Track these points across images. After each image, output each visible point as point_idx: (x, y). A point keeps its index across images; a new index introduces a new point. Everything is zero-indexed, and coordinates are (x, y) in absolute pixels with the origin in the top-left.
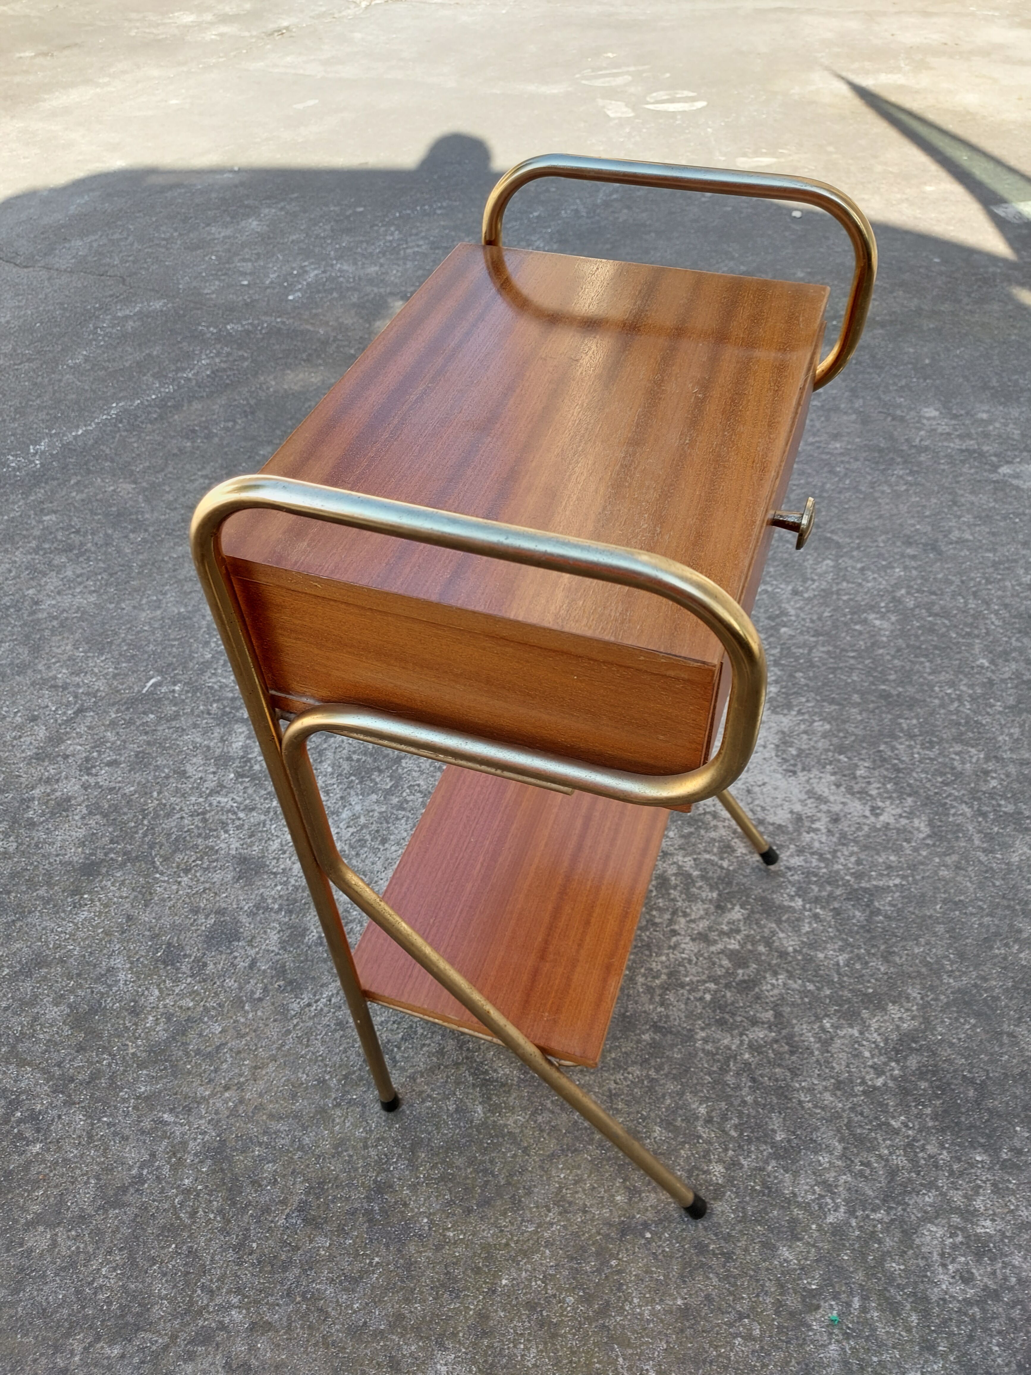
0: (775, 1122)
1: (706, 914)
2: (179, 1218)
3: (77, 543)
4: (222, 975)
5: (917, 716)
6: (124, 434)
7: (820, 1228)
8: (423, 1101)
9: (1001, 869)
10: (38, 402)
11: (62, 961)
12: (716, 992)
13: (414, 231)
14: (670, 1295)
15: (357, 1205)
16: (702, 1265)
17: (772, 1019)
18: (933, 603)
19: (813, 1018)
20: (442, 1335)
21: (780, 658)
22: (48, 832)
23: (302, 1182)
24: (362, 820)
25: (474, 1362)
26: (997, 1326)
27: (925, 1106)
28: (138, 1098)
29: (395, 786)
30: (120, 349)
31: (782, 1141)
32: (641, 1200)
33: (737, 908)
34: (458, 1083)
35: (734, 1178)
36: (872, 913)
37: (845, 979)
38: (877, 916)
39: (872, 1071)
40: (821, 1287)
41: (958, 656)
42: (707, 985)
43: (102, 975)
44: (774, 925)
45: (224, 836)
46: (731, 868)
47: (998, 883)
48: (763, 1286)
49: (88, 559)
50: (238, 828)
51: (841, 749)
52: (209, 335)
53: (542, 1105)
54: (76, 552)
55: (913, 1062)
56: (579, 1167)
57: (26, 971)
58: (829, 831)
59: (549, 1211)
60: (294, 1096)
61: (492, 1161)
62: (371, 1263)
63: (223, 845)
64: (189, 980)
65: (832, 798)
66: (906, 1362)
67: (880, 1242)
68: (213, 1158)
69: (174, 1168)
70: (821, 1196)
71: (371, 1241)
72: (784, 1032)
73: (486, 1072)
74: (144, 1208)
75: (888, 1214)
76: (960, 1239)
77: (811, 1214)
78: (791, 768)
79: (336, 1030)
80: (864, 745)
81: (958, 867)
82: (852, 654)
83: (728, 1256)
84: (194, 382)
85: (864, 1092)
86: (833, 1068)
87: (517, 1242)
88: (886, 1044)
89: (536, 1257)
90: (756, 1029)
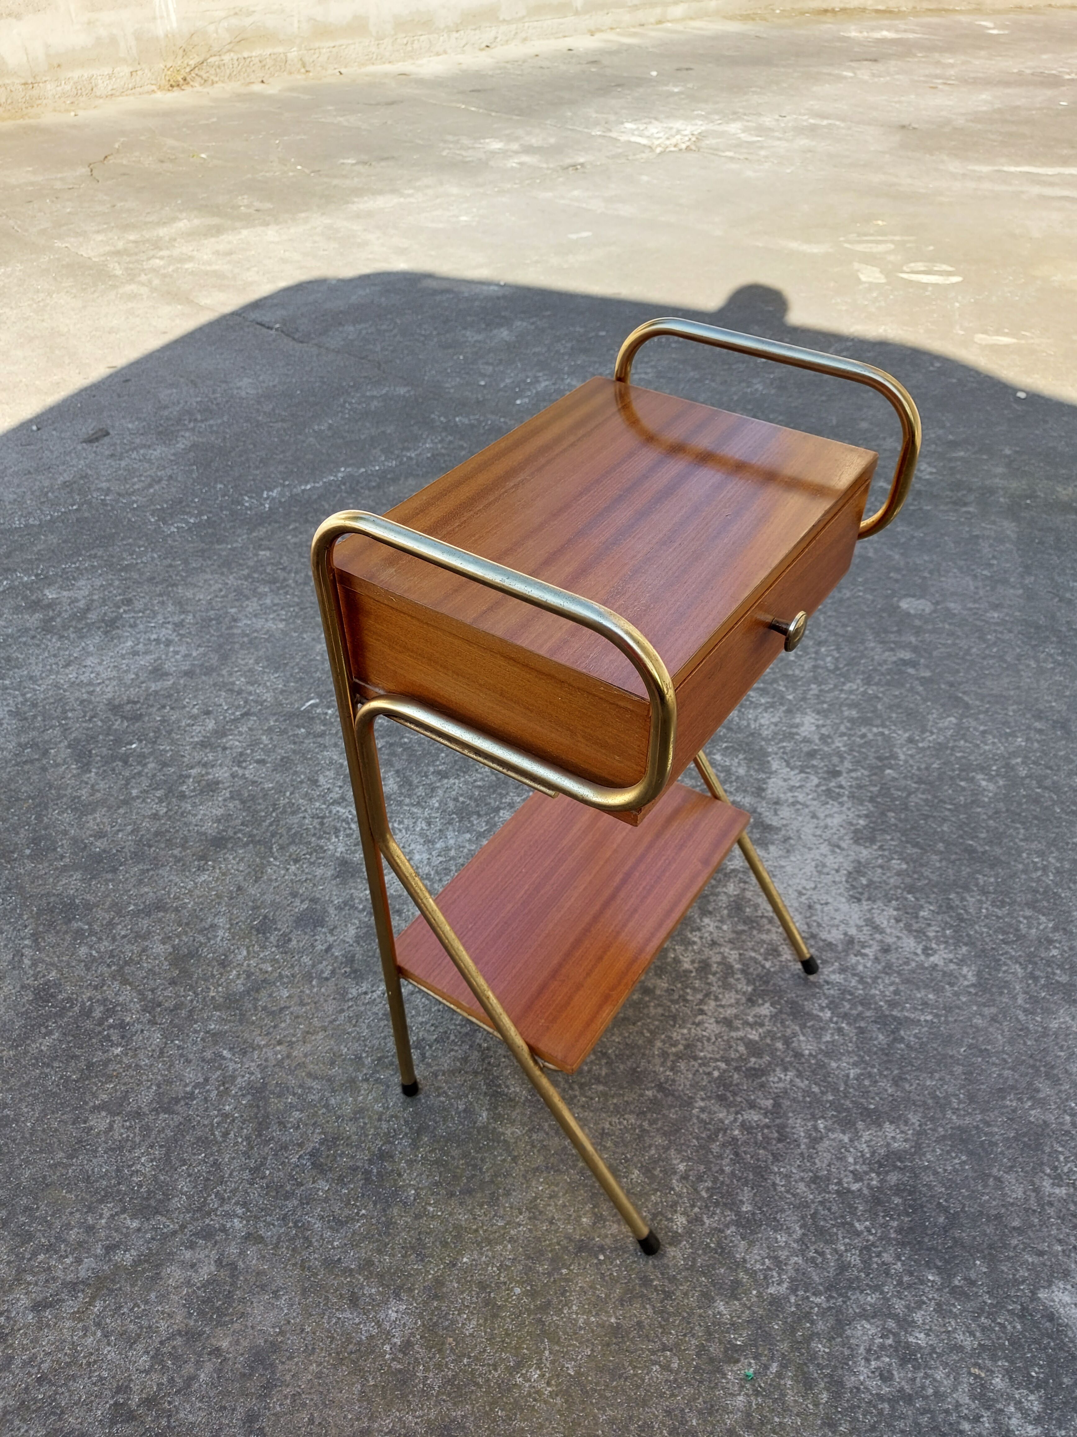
0: (746, 1195)
1: (737, 1003)
2: (213, 1134)
3: (281, 578)
4: (301, 952)
5: (996, 876)
6: (344, 495)
7: (759, 1296)
8: (439, 1096)
9: (1036, 1032)
10: (281, 456)
11: (176, 910)
12: (725, 1071)
13: (646, 359)
14: (606, 1312)
15: (359, 1164)
16: (643, 1296)
17: (770, 1108)
18: (1046, 777)
19: (809, 1116)
20: (400, 1287)
21: (877, 796)
22: (194, 805)
23: (320, 1134)
24: (452, 853)
25: (421, 1316)
26: (902, 1425)
27: (892, 1218)
28: (207, 1032)
29: (489, 831)
30: (360, 423)
31: (747, 1212)
32: (604, 1227)
33: (767, 1005)
34: (472, 1088)
35: (693, 1231)
36: (895, 1040)
37: (851, 1090)
38: (900, 1043)
39: (851, 1175)
40: (745, 1345)
41: (1057, 830)
42: (719, 1063)
43: (206, 929)
44: (797, 1028)
45: (334, 839)
46: (772, 970)
47: (1029, 1043)
48: (692, 1328)
49: (287, 593)
50: (347, 836)
51: (911, 889)
52: (438, 423)
53: (540, 1125)
54: (278, 585)
55: (893, 1178)
56: (557, 1185)
57: (146, 912)
58: (876, 958)
59: (521, 1214)
60: (332, 1063)
61: (483, 1160)
62: (357, 1214)
63: (331, 847)
64: (274, 949)
65: (888, 930)
66: (805, 1431)
67: (812, 1322)
68: (253, 1095)
69: (220, 1095)
70: (769, 1269)
71: (363, 1195)
72: (778, 1121)
73: (499, 1086)
74: (188, 1119)
75: (828, 1301)
76: (890, 1341)
77: (756, 1281)
78: (857, 895)
79: (381, 1019)
80: (935, 890)
81: (994, 1019)
82: (949, 807)
83: (668, 1295)
84: (414, 461)
85: (838, 1192)
86: (815, 1163)
87: (485, 1231)
88: (872, 1156)
89: (499, 1248)
90: (753, 1112)
